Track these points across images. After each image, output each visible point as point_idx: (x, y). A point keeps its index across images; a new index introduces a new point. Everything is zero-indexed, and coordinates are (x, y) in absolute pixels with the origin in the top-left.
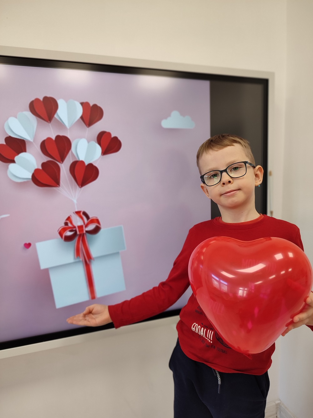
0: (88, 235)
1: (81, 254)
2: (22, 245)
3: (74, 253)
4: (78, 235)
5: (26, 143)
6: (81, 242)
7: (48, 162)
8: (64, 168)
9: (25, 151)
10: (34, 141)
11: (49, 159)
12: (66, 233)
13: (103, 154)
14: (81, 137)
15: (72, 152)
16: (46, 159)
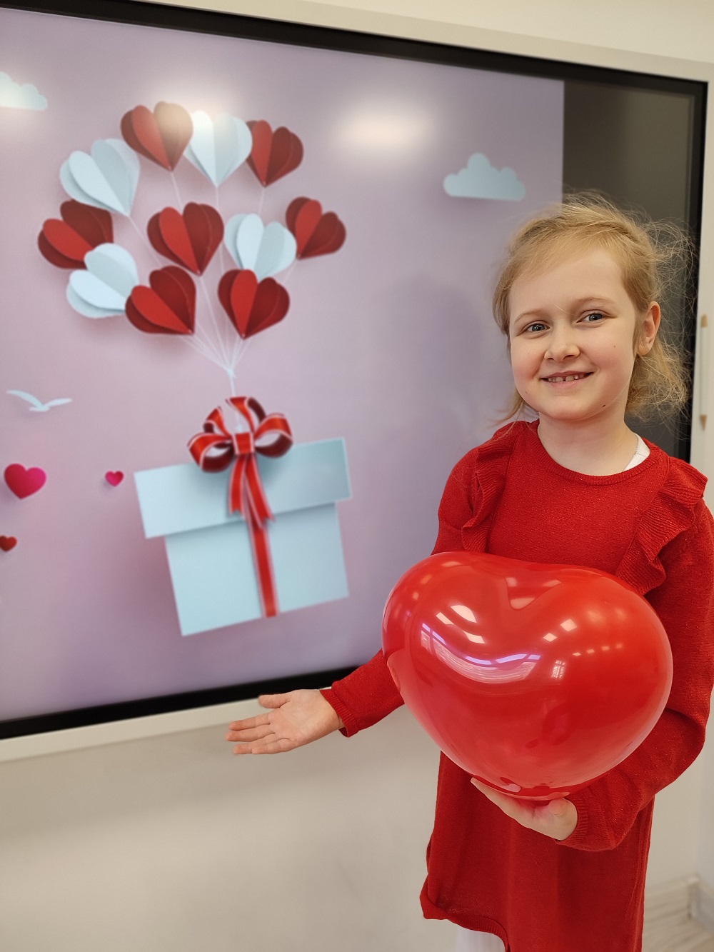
0: (261, 457)
1: (244, 506)
2: (102, 476)
3: (227, 501)
4: (236, 456)
5: (114, 219)
6: (243, 474)
7: (167, 269)
8: (206, 287)
9: (110, 240)
10: (132, 215)
11: (170, 263)
12: (207, 452)
13: (299, 256)
14: (248, 212)
15: (225, 249)
16: (161, 262)
